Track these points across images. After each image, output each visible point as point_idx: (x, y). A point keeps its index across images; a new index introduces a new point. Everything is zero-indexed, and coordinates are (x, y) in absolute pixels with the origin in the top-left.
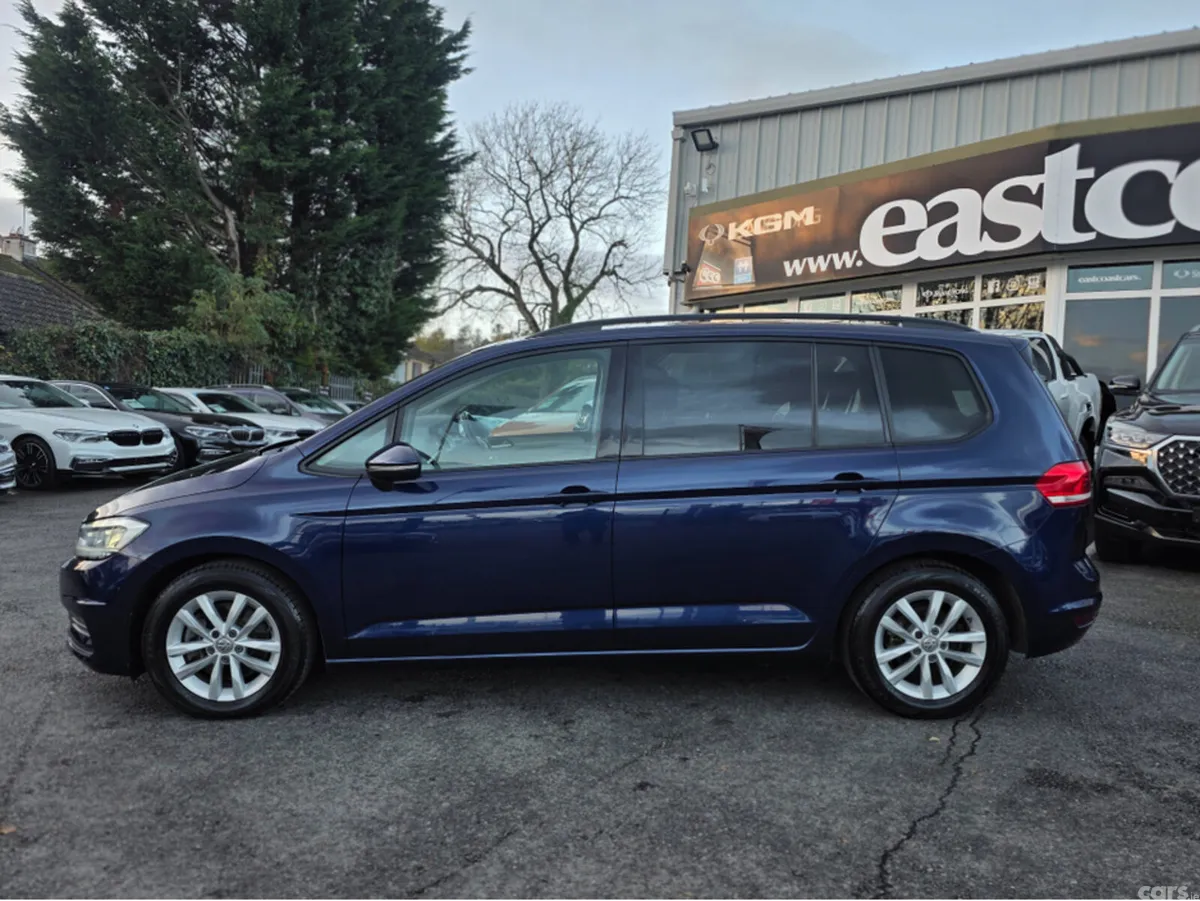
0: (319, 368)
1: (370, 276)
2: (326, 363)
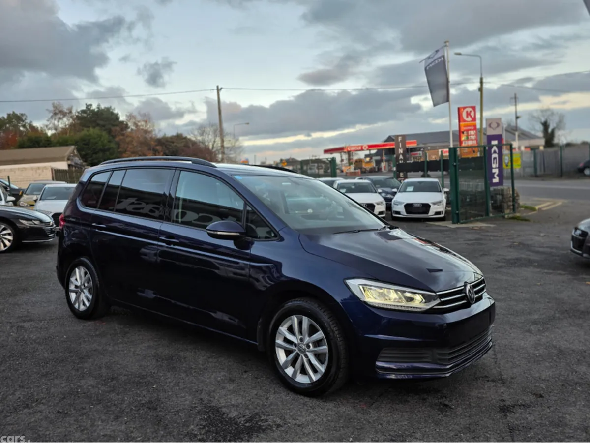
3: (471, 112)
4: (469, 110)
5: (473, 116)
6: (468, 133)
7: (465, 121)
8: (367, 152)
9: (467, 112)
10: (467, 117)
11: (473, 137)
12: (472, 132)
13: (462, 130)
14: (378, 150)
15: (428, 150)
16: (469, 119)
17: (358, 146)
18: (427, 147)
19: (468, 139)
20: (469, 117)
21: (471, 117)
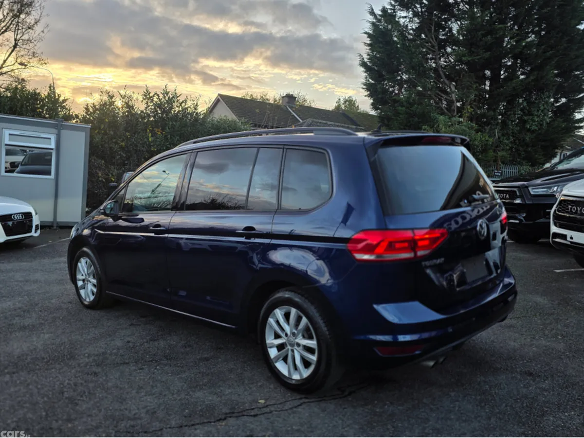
0: (495, 161)
1: (533, 109)
2: (499, 158)
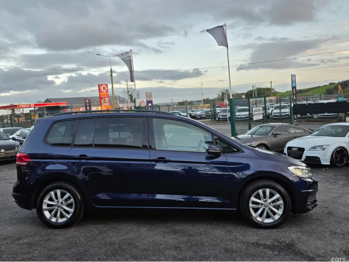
3: (105, 87)
4: (104, 86)
5: (107, 89)
6: (104, 99)
7: (102, 92)
8: (33, 109)
9: (103, 87)
10: (104, 90)
11: (107, 101)
12: (107, 99)
13: (101, 97)
14: (39, 107)
15: (74, 108)
16: (105, 91)
17: (27, 105)
18: (73, 106)
19: (105, 102)
20: (105, 90)
21: (106, 90)
